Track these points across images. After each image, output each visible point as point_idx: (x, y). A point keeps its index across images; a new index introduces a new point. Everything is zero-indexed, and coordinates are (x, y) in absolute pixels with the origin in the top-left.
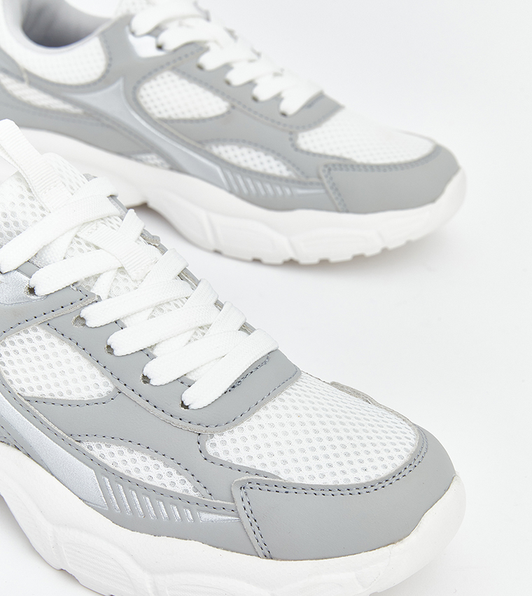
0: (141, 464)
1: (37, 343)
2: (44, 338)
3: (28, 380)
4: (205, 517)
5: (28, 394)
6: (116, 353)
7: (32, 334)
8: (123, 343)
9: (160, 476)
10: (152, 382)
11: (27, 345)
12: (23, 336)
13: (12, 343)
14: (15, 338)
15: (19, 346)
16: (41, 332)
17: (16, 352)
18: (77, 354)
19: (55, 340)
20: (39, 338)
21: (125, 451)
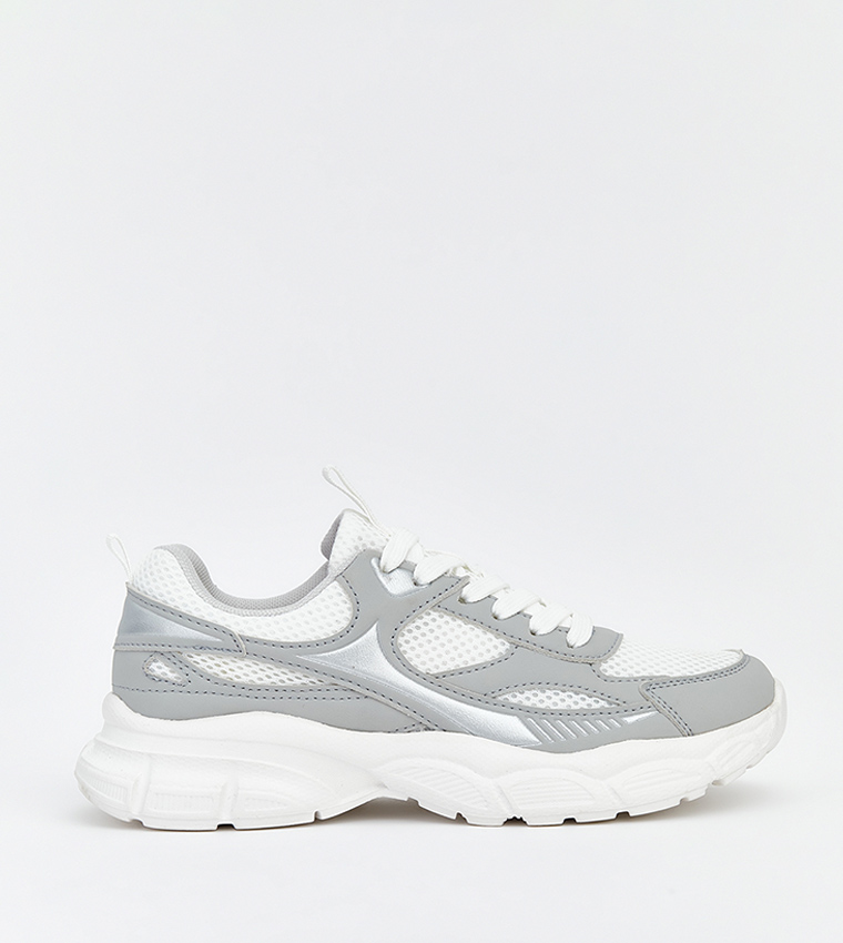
0: (555, 699)
1: (432, 625)
2: (438, 619)
3: (432, 660)
4: (630, 720)
5: (435, 671)
6: (501, 617)
7: (427, 619)
8: (504, 609)
9: (563, 700)
10: (539, 633)
11: (424, 629)
12: (419, 622)
13: (410, 631)
14: (411, 626)
15: (416, 633)
16: (435, 615)
17: (415, 638)
18: (470, 626)
19: (447, 618)
20: (434, 620)
21: (539, 693)
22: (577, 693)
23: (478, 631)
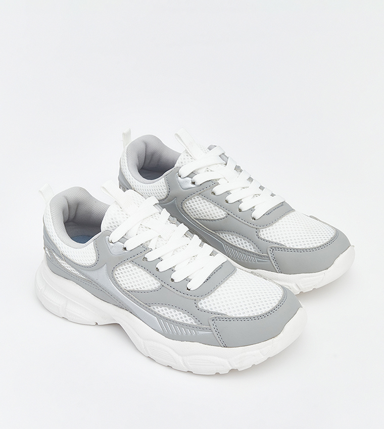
0: (174, 314)
1: (129, 269)
2: (132, 267)
3: (127, 284)
4: (200, 332)
6: (160, 271)
7: (127, 266)
8: (162, 267)
9: (182, 318)
10: (175, 281)
11: (126, 270)
12: (124, 267)
13: (120, 270)
14: (121, 268)
15: (122, 271)
16: (130, 265)
17: (122, 273)
18: (145, 272)
19: (136, 267)
20: (130, 267)
21: (167, 309)
22: (183, 313)
23: (148, 275)
